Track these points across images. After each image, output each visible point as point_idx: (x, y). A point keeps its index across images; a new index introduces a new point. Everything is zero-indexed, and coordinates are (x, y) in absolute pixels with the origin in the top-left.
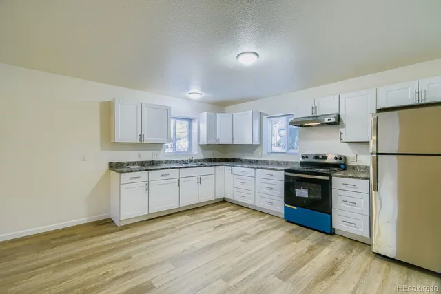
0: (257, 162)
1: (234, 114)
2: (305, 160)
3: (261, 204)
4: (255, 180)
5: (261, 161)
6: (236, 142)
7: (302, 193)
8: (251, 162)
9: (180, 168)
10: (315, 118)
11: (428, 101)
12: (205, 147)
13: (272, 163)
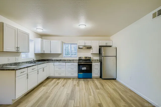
0: (61, 60)
1: (51, 41)
2: (80, 59)
3: (69, 75)
4: (66, 67)
5: (62, 60)
6: (52, 52)
7: (84, 68)
8: (57, 60)
9: (38, 65)
10: (85, 46)
11: (108, 45)
12: (36, 55)
13: (67, 60)
